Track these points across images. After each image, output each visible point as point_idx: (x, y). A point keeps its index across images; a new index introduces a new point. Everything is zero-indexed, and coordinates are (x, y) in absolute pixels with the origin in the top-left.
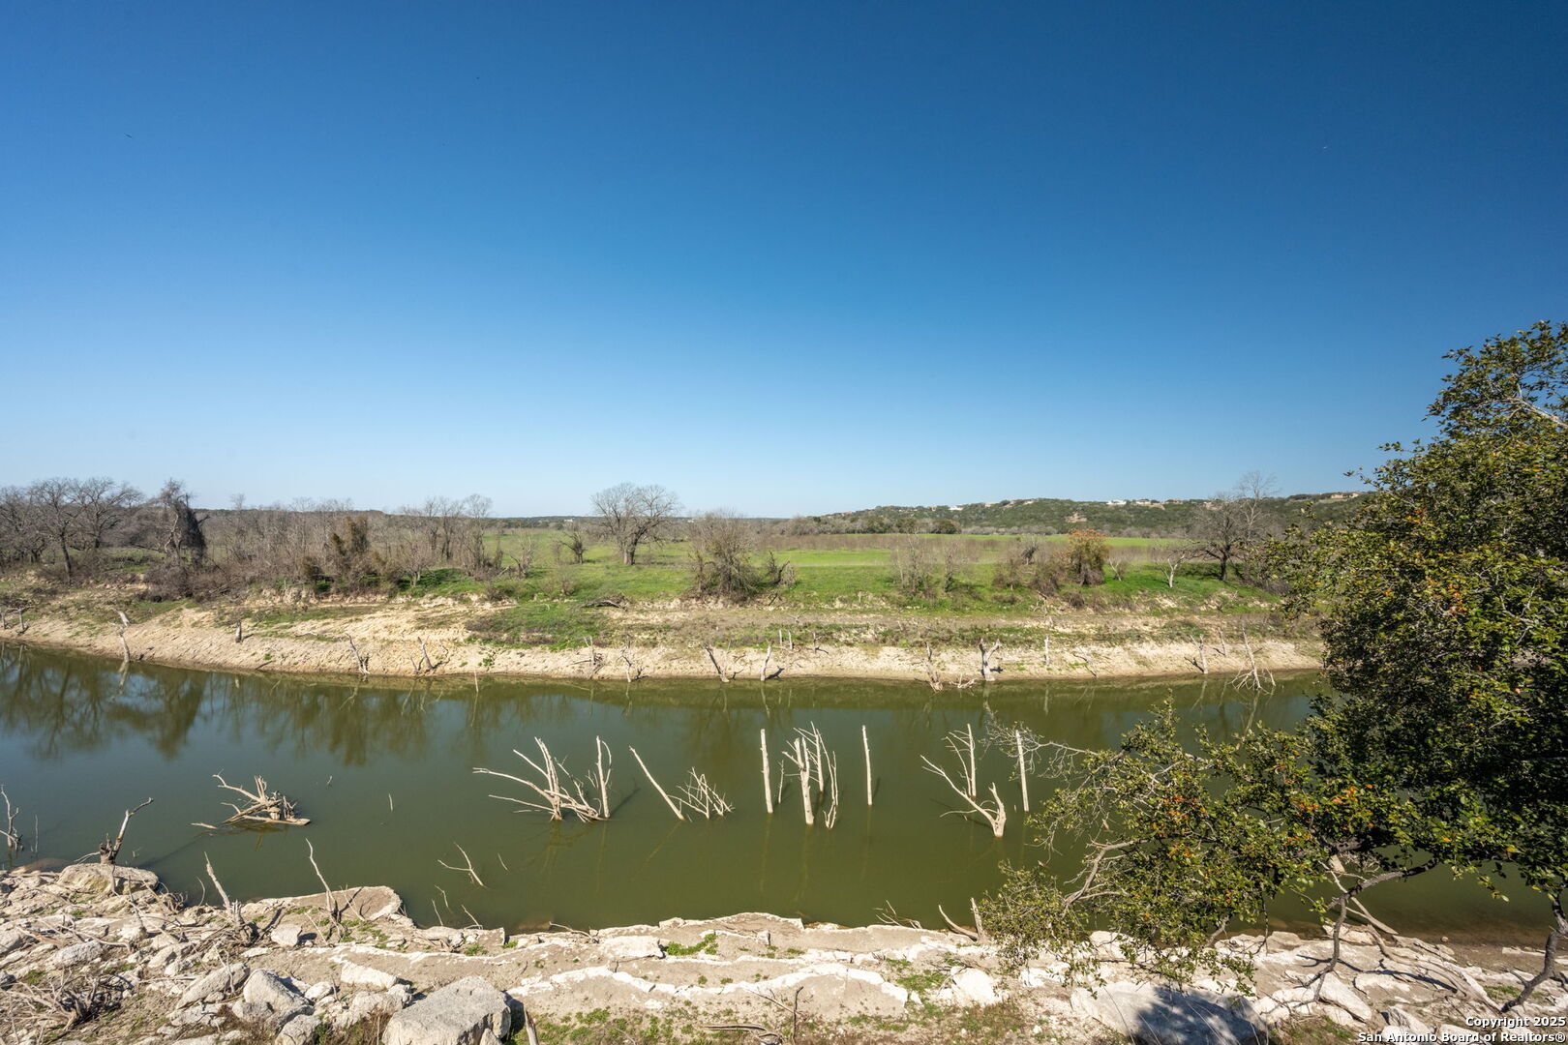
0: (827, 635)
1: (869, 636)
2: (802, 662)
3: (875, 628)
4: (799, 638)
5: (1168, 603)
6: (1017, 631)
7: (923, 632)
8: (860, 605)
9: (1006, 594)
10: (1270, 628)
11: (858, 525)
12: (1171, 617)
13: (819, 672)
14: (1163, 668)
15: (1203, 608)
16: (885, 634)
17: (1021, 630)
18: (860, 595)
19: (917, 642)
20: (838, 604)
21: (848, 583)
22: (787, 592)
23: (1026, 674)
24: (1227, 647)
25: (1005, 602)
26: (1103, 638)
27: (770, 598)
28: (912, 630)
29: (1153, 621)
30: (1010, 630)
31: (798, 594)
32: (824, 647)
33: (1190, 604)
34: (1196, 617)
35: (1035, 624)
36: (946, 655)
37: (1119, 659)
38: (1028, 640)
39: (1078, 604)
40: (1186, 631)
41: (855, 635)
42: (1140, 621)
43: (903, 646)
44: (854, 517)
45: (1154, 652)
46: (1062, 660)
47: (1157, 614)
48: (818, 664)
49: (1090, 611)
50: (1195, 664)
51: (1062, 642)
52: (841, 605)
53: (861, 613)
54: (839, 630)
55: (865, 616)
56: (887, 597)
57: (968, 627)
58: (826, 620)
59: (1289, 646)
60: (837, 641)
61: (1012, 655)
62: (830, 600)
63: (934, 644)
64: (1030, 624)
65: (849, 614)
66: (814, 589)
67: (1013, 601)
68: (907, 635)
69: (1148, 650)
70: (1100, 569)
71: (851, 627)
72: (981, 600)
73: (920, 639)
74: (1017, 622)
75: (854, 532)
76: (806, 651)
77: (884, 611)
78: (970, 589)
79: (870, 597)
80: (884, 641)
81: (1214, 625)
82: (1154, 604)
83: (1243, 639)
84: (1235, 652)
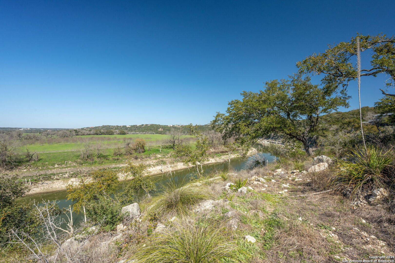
0: (48, 178)
1: (66, 176)
2: (35, 189)
3: (69, 173)
4: (36, 180)
5: (159, 156)
6: (117, 168)
7: (86, 172)
8: (65, 165)
9: (116, 158)
10: (180, 160)
11: (92, 132)
12: (159, 159)
13: (42, 191)
14: (154, 173)
15: (167, 157)
16: (73, 174)
18: (66, 162)
19: (84, 175)
20: (56, 166)
21: (62, 158)
22: (34, 164)
24: (170, 165)
25: (115, 160)
27: (25, 166)
28: (83, 172)
29: (154, 161)
30: (115, 168)
31: (39, 164)
32: (46, 182)
33: (164, 156)
34: (165, 159)
35: (123, 165)
39: (136, 158)
41: (61, 176)
42: (151, 161)
44: (91, 129)
45: (152, 169)
47: (156, 159)
48: (42, 189)
49: (139, 160)
50: (161, 171)
52: (58, 166)
53: (65, 168)
54: (54, 175)
55: (67, 169)
56: (76, 162)
58: (50, 172)
59: (182, 164)
60: (53, 179)
62: (53, 165)
63: (89, 176)
64: (121, 166)
65: (60, 169)
66: (47, 162)
67: (118, 159)
68: (81, 174)
70: (143, 148)
71: (60, 173)
72: (108, 160)
73: (85, 174)
74: (118, 165)
75: (90, 135)
76: (37, 185)
77: (75, 166)
78: (105, 157)
79: (70, 162)
80: (72, 177)
81: (168, 160)
82: (156, 157)
83: (173, 163)
84: (171, 167)
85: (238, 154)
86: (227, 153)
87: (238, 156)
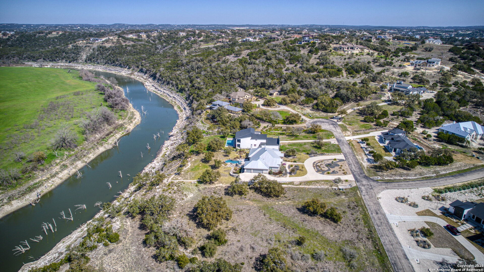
1: (5, 201)
3: (5, 198)
5: (58, 161)
7: (17, 194)
9: (27, 175)
10: (76, 159)
12: (60, 164)
14: (65, 178)
15: (64, 159)
16: (9, 198)
17: (37, 183)
23: (44, 192)
24: (72, 167)
25: (28, 177)
26: (52, 177)
29: (58, 167)
30: (35, 184)
33: (62, 159)
34: (64, 162)
36: (27, 197)
37: (57, 180)
38: (40, 184)
39: (43, 170)
40: (65, 167)
41: (2, 202)
42: (56, 169)
43: (15, 199)
45: (61, 175)
46: (49, 186)
47: (57, 165)
49: (46, 171)
50: (69, 174)
51: (46, 182)
57: (26, 188)
59: (80, 162)
61: (39, 190)
63: (23, 196)
64: (37, 180)
67: (30, 176)
68: (14, 196)
69: (60, 175)
72: (22, 179)
73: (18, 196)
74: (35, 181)
77: (3, 192)
80: (10, 200)
81: (67, 162)
82: (56, 163)
83: (73, 164)
84: (73, 168)
85: (123, 132)
86: (112, 134)
87: (123, 133)
